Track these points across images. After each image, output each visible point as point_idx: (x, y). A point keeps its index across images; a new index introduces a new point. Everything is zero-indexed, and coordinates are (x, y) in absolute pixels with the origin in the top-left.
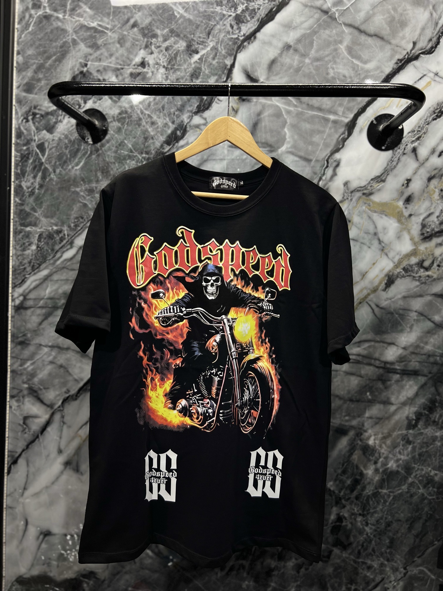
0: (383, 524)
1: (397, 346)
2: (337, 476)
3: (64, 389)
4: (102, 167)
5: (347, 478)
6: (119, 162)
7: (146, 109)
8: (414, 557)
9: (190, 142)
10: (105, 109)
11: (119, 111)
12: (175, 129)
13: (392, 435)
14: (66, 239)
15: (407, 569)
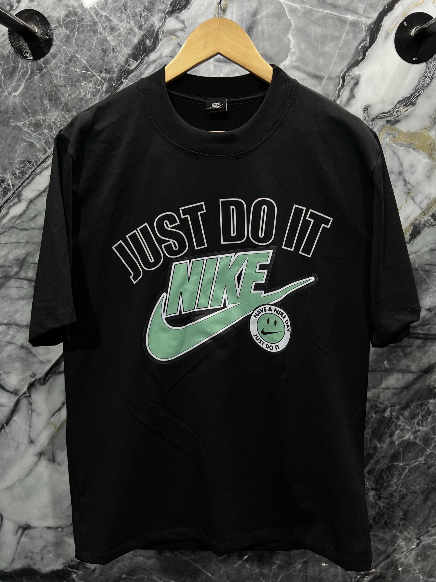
0: (397, 497)
3: (29, 373)
4: (50, 92)
6: (72, 85)
7: (102, 9)
8: (428, 527)
9: (164, 54)
10: (46, 10)
11: (66, 13)
12: (144, 37)
13: (410, 406)
14: (11, 190)
15: (420, 539)
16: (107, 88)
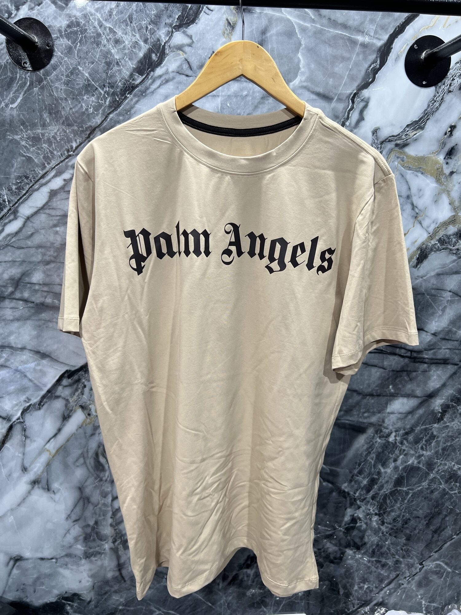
0: (400, 522)
1: (427, 332)
2: (353, 476)
3: (23, 398)
4: (49, 104)
5: (364, 478)
6: (73, 98)
7: (106, 20)
8: (431, 552)
9: (170, 70)
10: (47, 19)
11: (68, 23)
12: (149, 51)
13: (415, 430)
14: (7, 207)
15: (423, 565)
16: (110, 102)
